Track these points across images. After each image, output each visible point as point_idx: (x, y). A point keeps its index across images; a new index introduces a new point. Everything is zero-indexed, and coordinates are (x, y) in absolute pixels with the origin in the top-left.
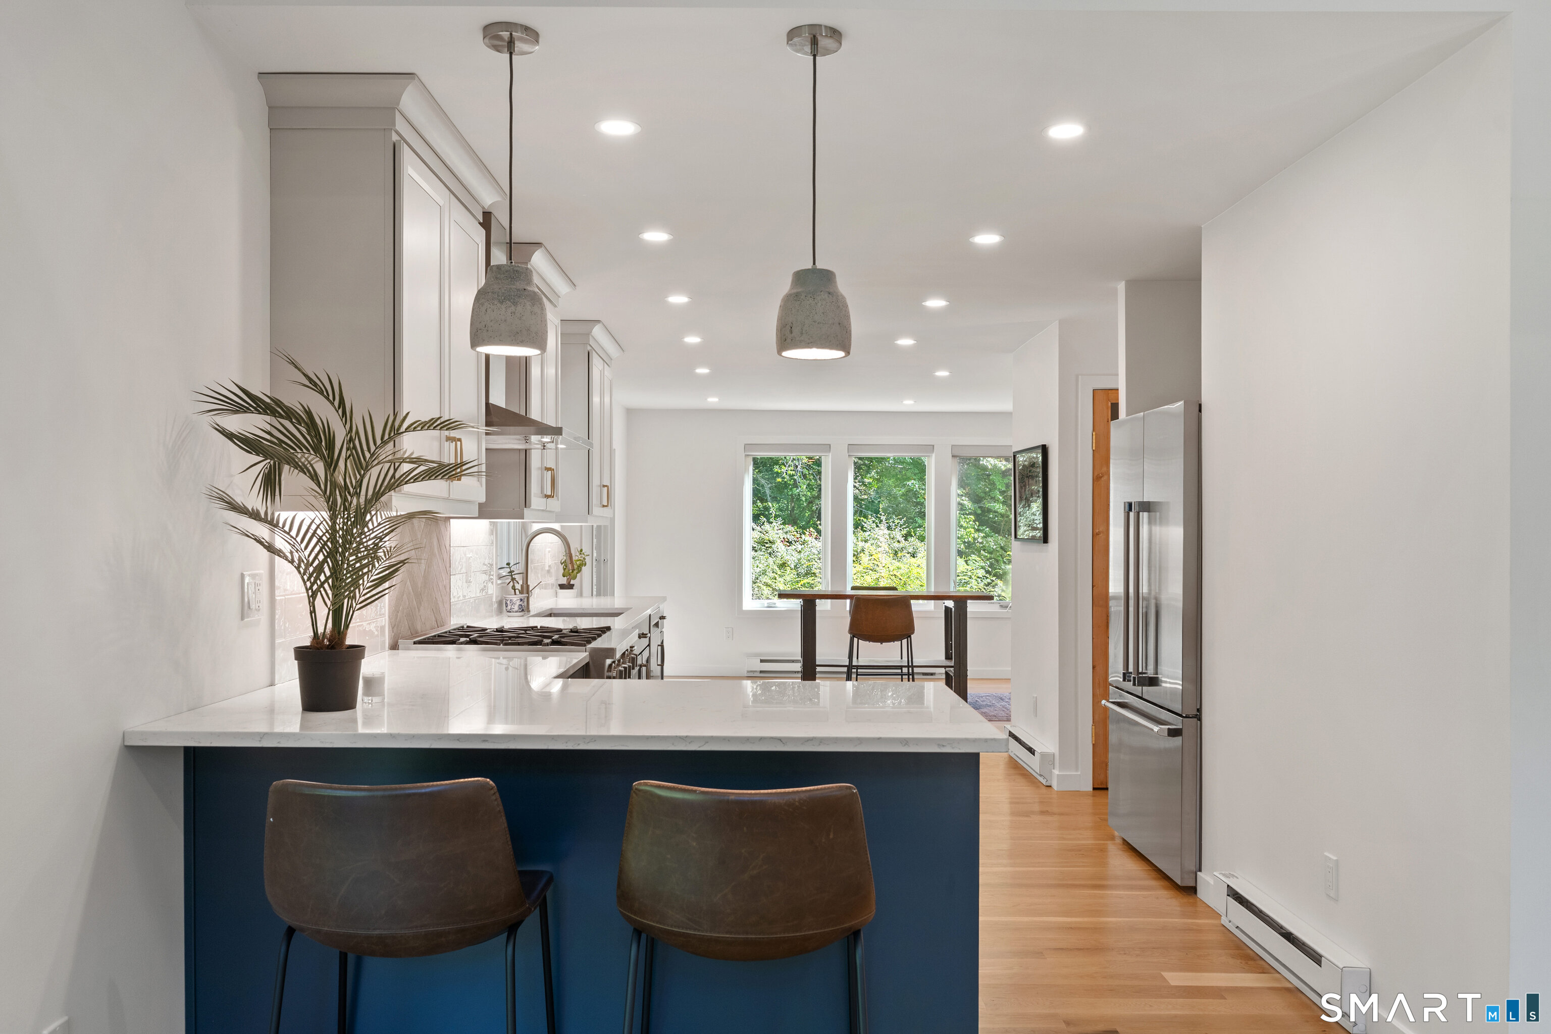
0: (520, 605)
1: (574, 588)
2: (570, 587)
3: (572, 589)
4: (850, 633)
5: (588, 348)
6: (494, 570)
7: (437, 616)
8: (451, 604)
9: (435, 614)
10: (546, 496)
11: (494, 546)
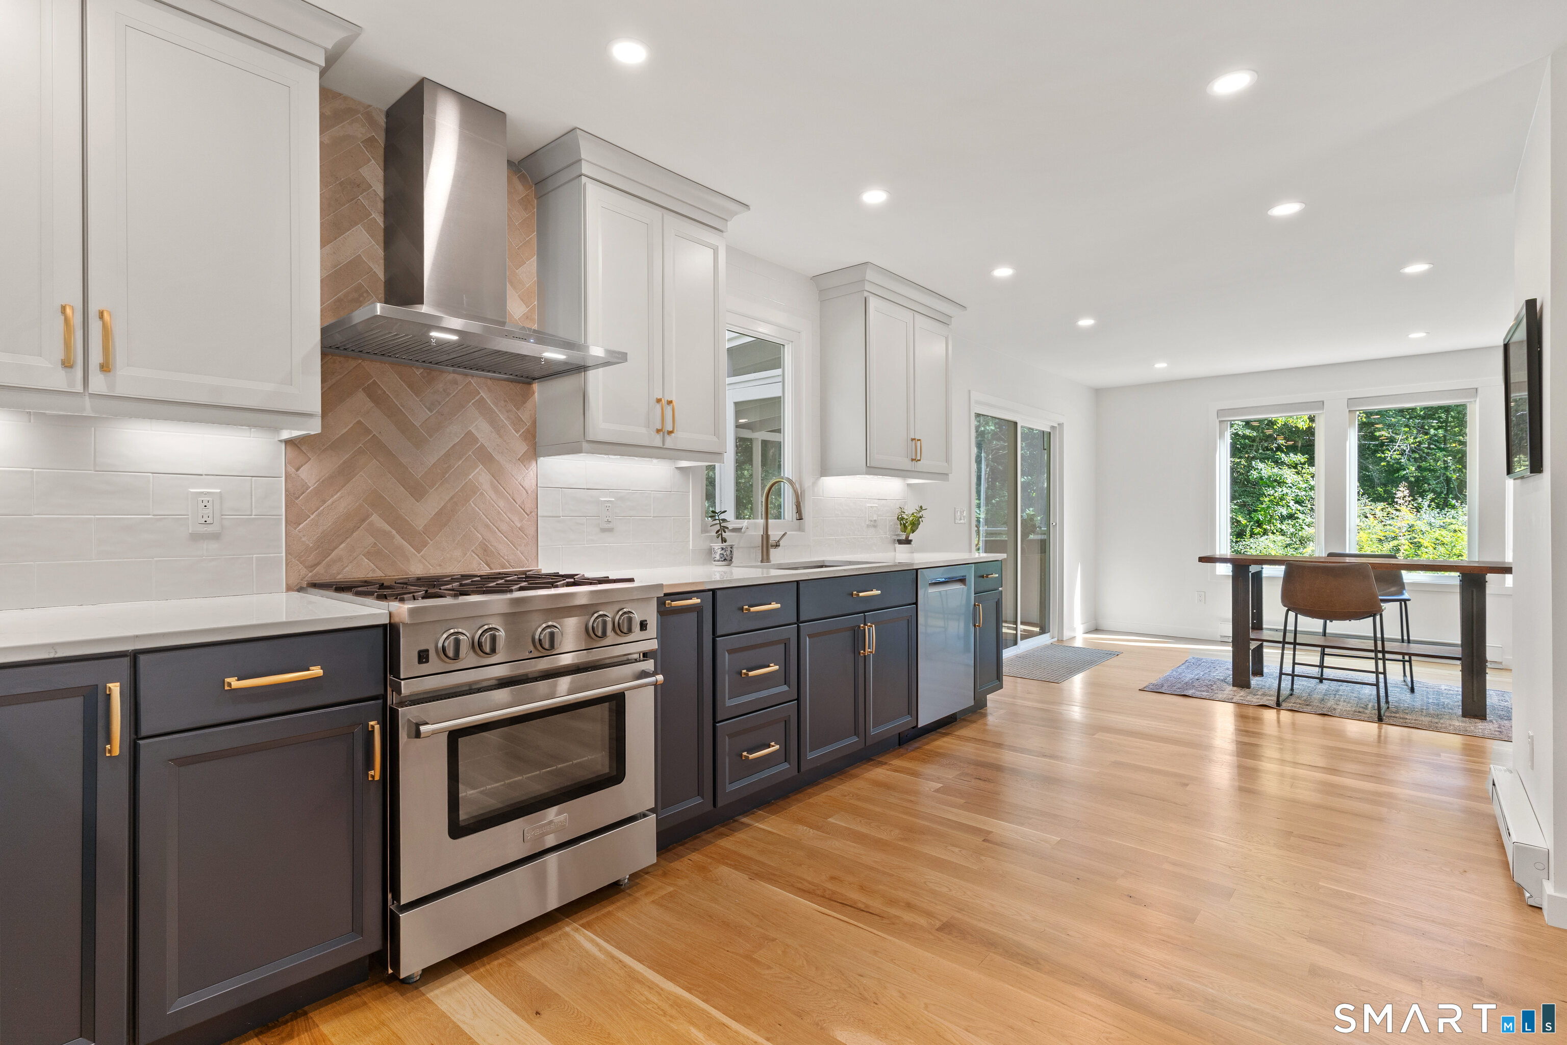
0: (720, 554)
1: (912, 543)
2: (908, 542)
3: (910, 544)
4: (1285, 606)
5: (866, 294)
6: (691, 517)
7: (488, 558)
8: (539, 548)
9: (480, 556)
10: (658, 431)
11: (689, 492)
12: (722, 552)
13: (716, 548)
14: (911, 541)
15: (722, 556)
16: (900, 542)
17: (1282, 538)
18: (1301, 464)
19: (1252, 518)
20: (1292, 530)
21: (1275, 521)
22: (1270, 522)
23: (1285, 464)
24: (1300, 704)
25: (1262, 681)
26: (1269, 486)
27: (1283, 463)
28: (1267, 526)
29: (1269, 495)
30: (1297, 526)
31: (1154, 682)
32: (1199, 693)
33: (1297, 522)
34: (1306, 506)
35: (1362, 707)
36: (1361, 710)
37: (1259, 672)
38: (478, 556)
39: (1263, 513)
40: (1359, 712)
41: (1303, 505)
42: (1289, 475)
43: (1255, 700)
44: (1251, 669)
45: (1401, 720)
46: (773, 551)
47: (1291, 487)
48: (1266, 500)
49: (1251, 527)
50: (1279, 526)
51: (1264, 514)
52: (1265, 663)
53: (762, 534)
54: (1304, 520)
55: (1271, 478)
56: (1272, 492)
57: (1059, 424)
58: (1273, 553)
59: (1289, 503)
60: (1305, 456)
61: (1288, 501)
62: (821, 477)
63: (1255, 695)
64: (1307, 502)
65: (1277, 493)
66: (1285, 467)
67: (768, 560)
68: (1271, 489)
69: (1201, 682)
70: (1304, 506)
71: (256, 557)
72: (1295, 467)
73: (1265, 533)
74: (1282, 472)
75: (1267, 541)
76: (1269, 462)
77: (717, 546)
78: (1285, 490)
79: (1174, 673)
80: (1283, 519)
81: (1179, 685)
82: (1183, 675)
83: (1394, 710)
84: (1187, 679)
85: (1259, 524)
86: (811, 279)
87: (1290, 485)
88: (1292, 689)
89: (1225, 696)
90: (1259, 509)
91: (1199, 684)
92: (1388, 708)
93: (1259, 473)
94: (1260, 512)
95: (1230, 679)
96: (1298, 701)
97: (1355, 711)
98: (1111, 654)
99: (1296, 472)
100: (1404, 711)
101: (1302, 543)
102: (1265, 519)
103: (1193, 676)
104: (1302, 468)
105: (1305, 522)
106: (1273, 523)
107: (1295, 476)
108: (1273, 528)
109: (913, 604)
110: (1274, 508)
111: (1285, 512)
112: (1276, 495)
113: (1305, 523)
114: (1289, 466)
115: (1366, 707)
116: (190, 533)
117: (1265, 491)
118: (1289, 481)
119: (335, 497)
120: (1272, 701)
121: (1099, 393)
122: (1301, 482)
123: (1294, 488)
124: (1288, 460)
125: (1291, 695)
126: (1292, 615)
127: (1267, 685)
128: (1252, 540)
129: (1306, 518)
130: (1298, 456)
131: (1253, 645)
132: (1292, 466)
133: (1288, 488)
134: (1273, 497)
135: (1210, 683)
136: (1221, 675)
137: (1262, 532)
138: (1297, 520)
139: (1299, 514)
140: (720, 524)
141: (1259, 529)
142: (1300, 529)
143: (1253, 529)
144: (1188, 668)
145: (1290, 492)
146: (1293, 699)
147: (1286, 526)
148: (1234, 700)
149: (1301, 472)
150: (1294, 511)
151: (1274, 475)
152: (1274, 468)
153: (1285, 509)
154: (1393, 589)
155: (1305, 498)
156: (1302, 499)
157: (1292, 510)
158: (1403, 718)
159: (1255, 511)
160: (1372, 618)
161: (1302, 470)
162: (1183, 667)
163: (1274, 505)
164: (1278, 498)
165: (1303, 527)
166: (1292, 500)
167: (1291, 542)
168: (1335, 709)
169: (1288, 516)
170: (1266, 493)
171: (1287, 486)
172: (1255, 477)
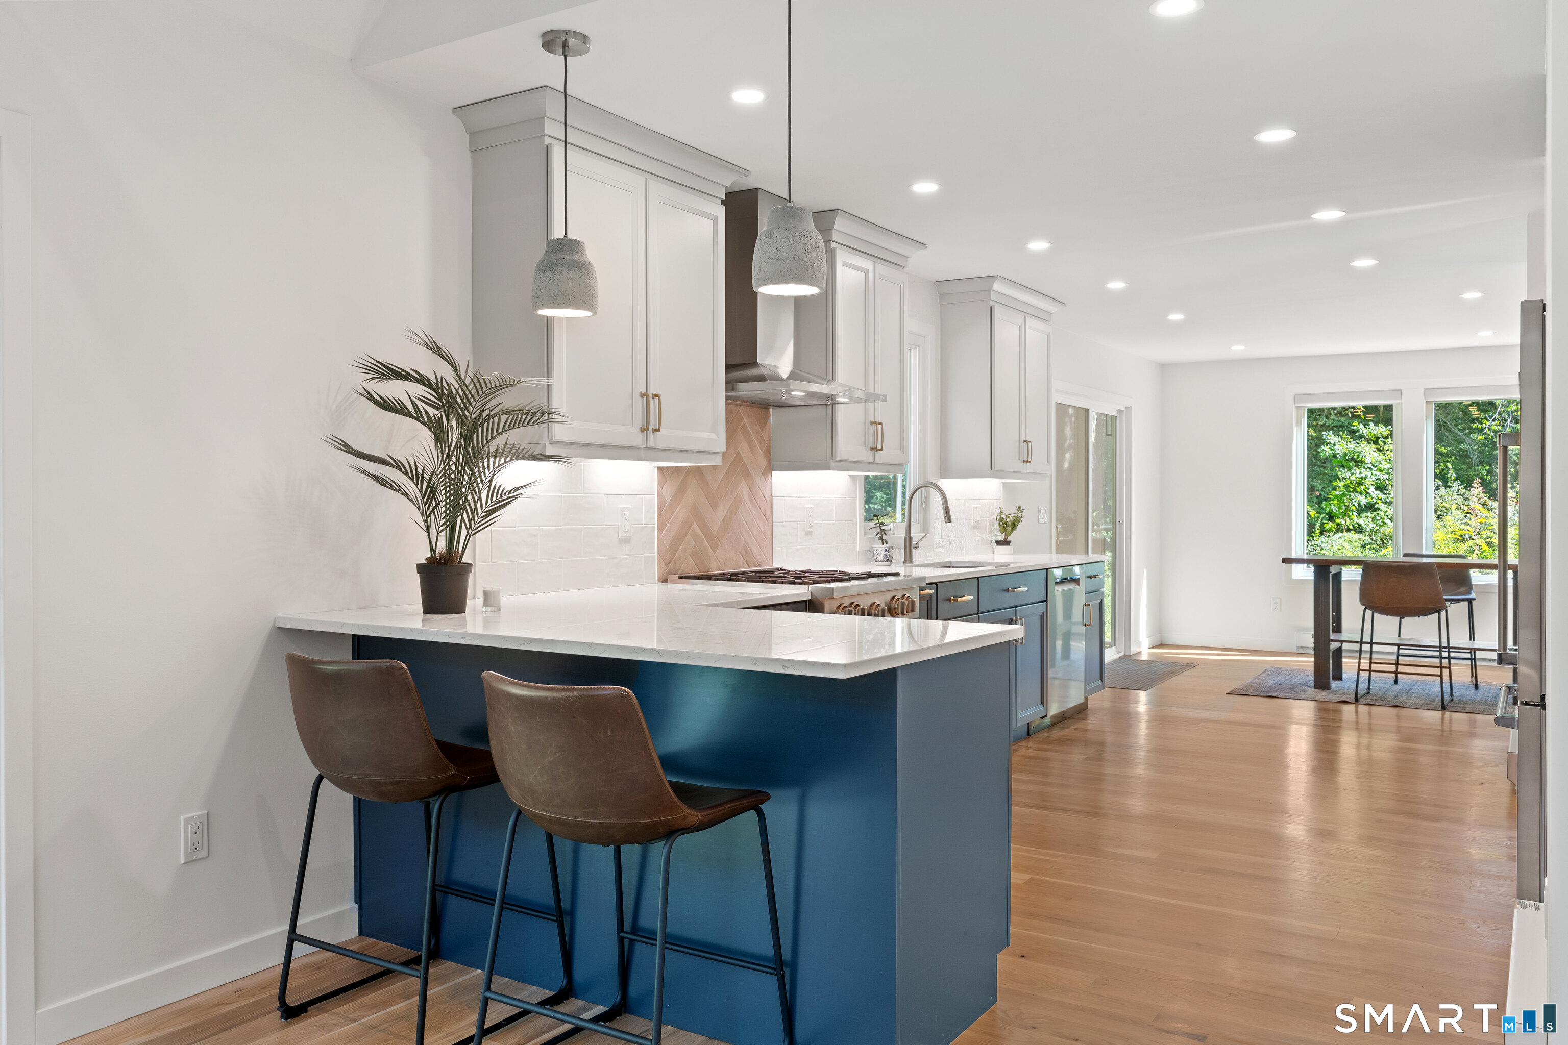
0: (884, 555)
1: (1011, 544)
2: (1006, 543)
3: (1009, 545)
4: (1363, 604)
5: (991, 303)
6: (858, 521)
7: (747, 558)
8: (774, 549)
9: (744, 556)
10: (872, 449)
11: (856, 498)
12: (885, 553)
13: (880, 549)
14: (1010, 542)
15: (885, 556)
16: (999, 543)
17: (1361, 536)
18: (1383, 437)
19: (1323, 508)
20: (1372, 525)
21: (1351, 514)
22: (1345, 515)
23: (1363, 437)
24: (1375, 700)
25: (1341, 684)
26: (1343, 466)
27: (1361, 437)
28: (1342, 520)
29: (1343, 478)
30: (1378, 520)
31: (1239, 687)
32: (1283, 694)
33: (1378, 514)
34: (1389, 494)
35: (1430, 701)
36: (1428, 702)
37: (1338, 677)
38: (742, 556)
39: (1336, 502)
40: (1427, 704)
41: (1386, 492)
42: (1369, 453)
43: (1336, 698)
44: (1331, 675)
45: (1462, 708)
46: (914, 552)
47: (1371, 469)
48: (1340, 485)
49: (1322, 520)
50: (1356, 520)
51: (1338, 504)
52: (1344, 671)
53: (905, 535)
54: (1386, 512)
55: (1346, 456)
56: (1348, 474)
57: (1126, 408)
58: (1349, 554)
59: (1368, 489)
60: (1387, 428)
61: (1367, 486)
62: (941, 478)
63: (1335, 694)
64: (1390, 487)
65: (1353, 476)
66: (1363, 442)
67: (911, 562)
68: (1346, 470)
69: (1284, 686)
70: (1386, 494)
71: (645, 556)
72: (1376, 443)
73: (1339, 529)
74: (1360, 448)
75: (1342, 541)
76: (1345, 434)
77: (880, 548)
78: (1364, 473)
79: (1256, 680)
80: (1361, 510)
81: (1263, 689)
82: (1266, 681)
83: (1457, 702)
84: (1270, 685)
85: (1331, 517)
86: (934, 284)
87: (1370, 466)
88: (1369, 688)
89: (1307, 696)
90: (1332, 497)
91: (1282, 687)
92: (1452, 700)
93: (1332, 450)
94: (1333, 500)
95: (1312, 683)
96: (1374, 697)
97: (1423, 704)
98: (1186, 666)
99: (1377, 449)
100: (1465, 703)
101: (1383, 543)
102: (1339, 511)
103: (1275, 682)
104: (1385, 443)
105: (1387, 514)
106: (1349, 516)
107: (1376, 454)
108: (1348, 522)
109: (1043, 601)
110: (1350, 495)
111: (1363, 500)
112: (1353, 478)
113: (1387, 516)
114: (1369, 441)
115: (1434, 700)
116: (619, 539)
117: (1339, 473)
118: (1368, 460)
119: (678, 509)
120: (1351, 698)
121: (1164, 368)
122: (1382, 462)
123: (1375, 469)
124: (1368, 433)
125: (1368, 693)
126: (1369, 613)
127: (1346, 687)
128: (1323, 539)
129: (1388, 510)
130: (1380, 428)
131: (1334, 646)
132: (1372, 440)
133: (1368, 470)
134: (1348, 482)
135: (1292, 687)
136: (1302, 680)
137: (1335, 528)
138: (1378, 512)
139: (1381, 504)
140: (880, 527)
141: (1331, 523)
142: (1382, 524)
143: (1324, 523)
144: (1268, 675)
145: (1370, 475)
146: (1369, 697)
147: (1365, 521)
148: (1316, 699)
149: (1383, 448)
150: (1374, 500)
151: (1350, 452)
152: (1350, 442)
153: (1364, 497)
154: (1462, 590)
155: (1387, 482)
156: (1384, 483)
157: (1372, 498)
158: (1463, 707)
159: (1326, 499)
160: (1437, 614)
161: (1384, 445)
162: (1264, 675)
163: (1350, 492)
164: (1355, 482)
165: (1385, 521)
166: (1372, 485)
167: (1370, 541)
168: (1406, 703)
169: (1368, 505)
170: (1340, 476)
171: (1366, 467)
172: (1327, 454)
